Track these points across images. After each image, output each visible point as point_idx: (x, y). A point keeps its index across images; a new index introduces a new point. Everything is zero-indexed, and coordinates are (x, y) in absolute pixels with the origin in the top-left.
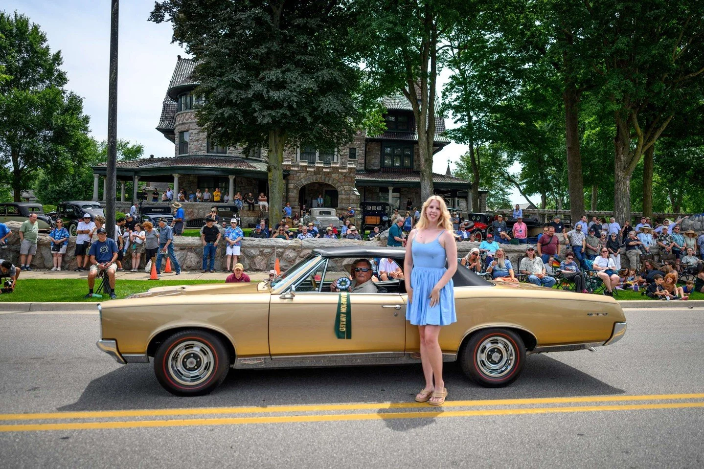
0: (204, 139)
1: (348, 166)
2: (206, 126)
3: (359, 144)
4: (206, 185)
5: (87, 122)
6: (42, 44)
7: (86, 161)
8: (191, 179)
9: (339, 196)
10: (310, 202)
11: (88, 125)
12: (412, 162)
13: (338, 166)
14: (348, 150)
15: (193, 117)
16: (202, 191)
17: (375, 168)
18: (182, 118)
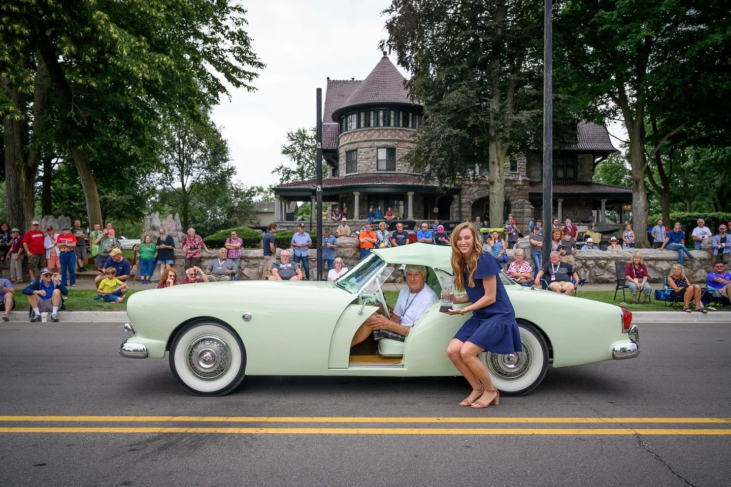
0: (374, 157)
1: (522, 178)
8: (362, 197)
12: (575, 173)
13: (511, 179)
14: (509, 163)
15: (362, 135)
18: (350, 137)
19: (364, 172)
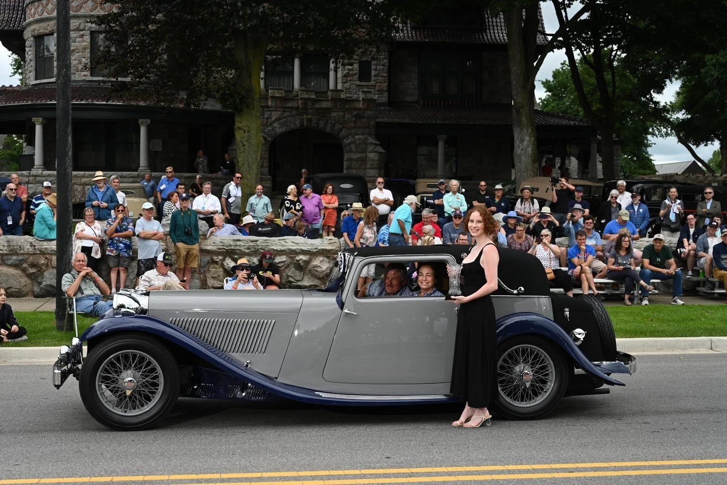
0: (85, 49)
1: (360, 96)
3: (377, 53)
9: (346, 156)
13: (343, 97)
14: (356, 66)
17: (408, 99)
18: (41, 8)
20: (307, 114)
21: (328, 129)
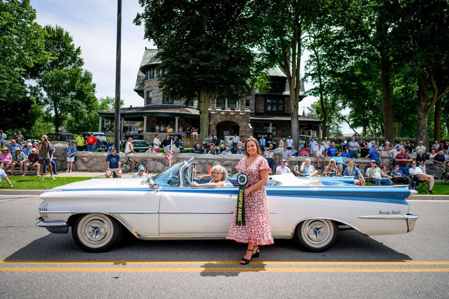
0: (161, 95)
1: (246, 111)
2: (163, 88)
3: (251, 98)
4: (162, 123)
5: (95, 87)
6: (70, 43)
7: (94, 109)
8: (153, 119)
9: (240, 129)
10: (222, 133)
11: (95, 89)
12: (284, 107)
13: (239, 110)
14: (245, 102)
15: (154, 82)
16: (160, 126)
17: (261, 112)
19: (155, 104)
20: (228, 116)
21: (235, 121)
